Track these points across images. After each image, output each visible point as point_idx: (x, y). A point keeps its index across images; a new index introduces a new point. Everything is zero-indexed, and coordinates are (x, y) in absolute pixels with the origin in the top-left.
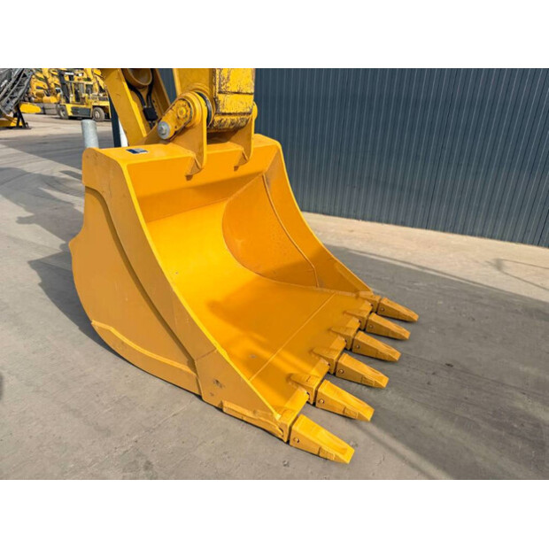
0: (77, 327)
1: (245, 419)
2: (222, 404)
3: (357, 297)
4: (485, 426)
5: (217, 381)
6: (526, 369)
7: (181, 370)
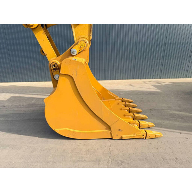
0: (37, 137)
1: (131, 138)
2: (122, 137)
3: (116, 100)
4: (171, 119)
5: (120, 130)
6: (163, 105)
7: (104, 132)
